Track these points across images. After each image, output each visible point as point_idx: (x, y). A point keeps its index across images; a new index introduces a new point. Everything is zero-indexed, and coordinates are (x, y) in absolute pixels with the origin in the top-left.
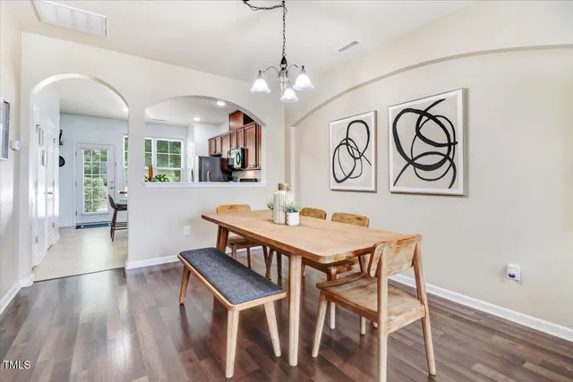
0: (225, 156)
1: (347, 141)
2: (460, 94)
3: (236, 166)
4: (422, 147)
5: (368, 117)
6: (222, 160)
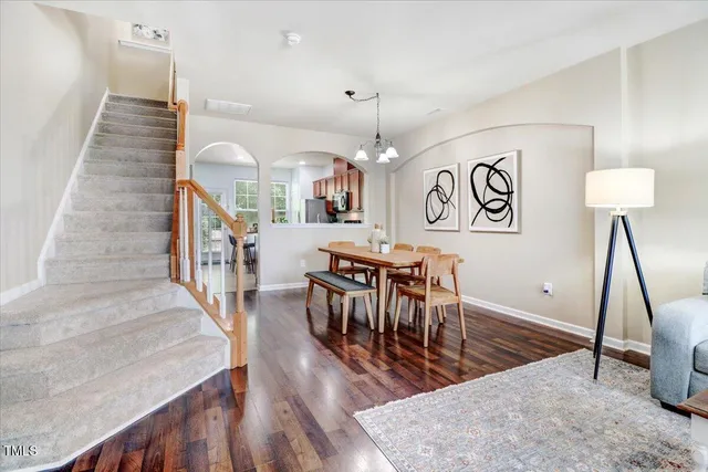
0: (330, 198)
1: (437, 188)
2: (515, 154)
3: (340, 208)
4: (491, 195)
5: (453, 168)
6: (328, 203)
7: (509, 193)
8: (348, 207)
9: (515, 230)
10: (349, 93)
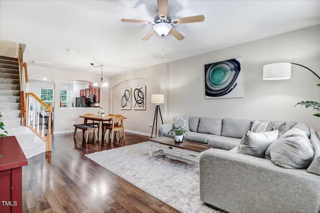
0: (87, 97)
1: (125, 95)
2: (144, 87)
3: (92, 102)
4: (139, 99)
5: (129, 89)
6: (86, 99)
7: (143, 98)
8: (95, 101)
9: (144, 109)
10: (92, 64)
